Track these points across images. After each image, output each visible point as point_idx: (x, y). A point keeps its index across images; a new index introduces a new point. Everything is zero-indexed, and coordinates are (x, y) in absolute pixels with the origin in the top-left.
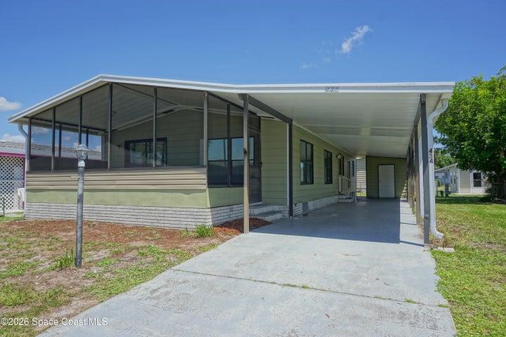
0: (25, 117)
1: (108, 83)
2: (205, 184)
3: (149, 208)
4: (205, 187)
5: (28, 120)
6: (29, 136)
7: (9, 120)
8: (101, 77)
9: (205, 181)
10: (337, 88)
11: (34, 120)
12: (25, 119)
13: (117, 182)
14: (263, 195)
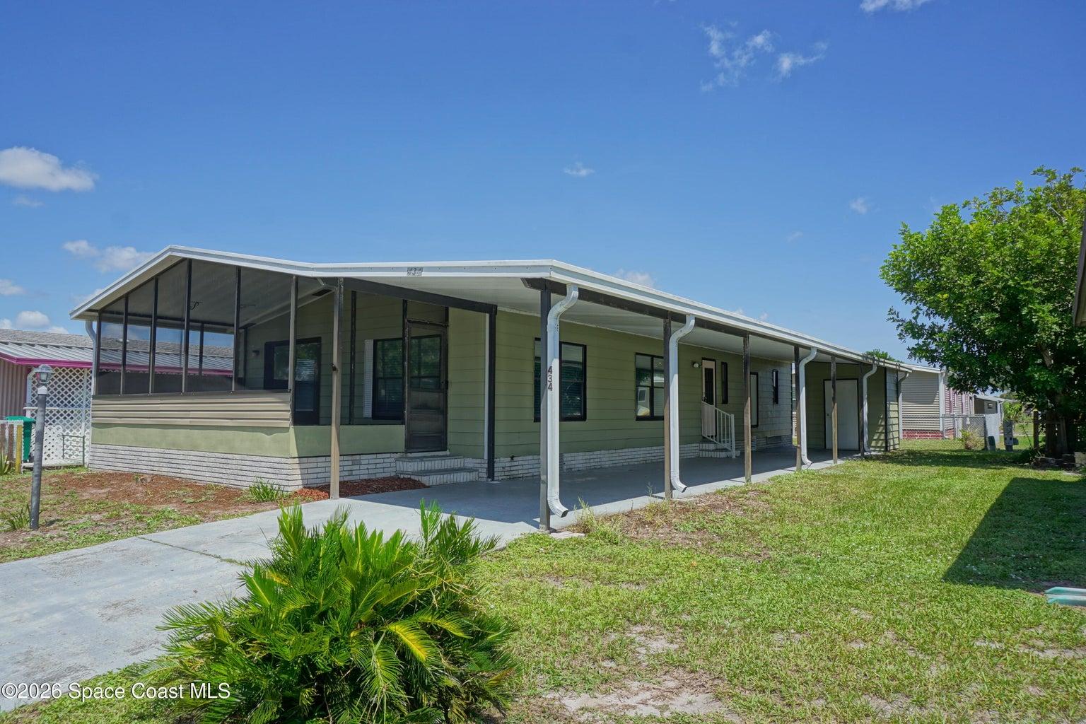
0: (89, 310)
1: (184, 259)
2: (288, 420)
3: (226, 456)
4: (287, 424)
5: (97, 314)
6: (98, 337)
7: (71, 314)
8: (170, 250)
9: (288, 415)
10: (421, 269)
11: (103, 313)
12: (89, 313)
13: (192, 414)
14: (451, 438)
